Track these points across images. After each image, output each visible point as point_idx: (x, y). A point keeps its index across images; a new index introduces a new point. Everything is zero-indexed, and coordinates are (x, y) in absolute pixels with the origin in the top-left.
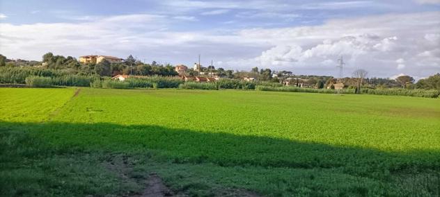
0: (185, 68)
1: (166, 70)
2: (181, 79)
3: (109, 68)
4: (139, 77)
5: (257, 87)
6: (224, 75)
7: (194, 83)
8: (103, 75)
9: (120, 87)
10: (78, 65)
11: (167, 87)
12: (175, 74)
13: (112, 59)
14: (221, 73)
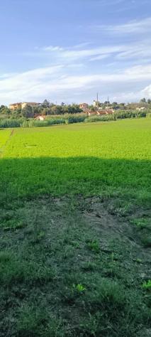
0: (86, 105)
1: (73, 109)
2: (86, 115)
3: (31, 111)
4: (54, 116)
5: (148, 115)
6: (118, 107)
7: (95, 117)
8: (27, 117)
9: (41, 125)
10: (9, 112)
11: (76, 122)
12: (80, 111)
13: (32, 104)
14: (116, 106)
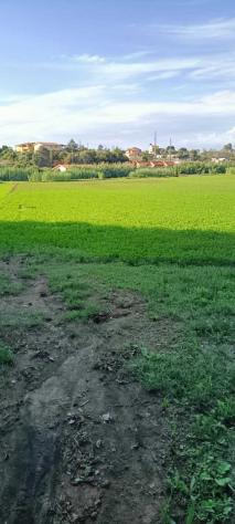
0: (137, 152)
1: (114, 156)
2: (132, 166)
3: (48, 157)
4: (82, 166)
5: (228, 170)
6: (187, 157)
7: (147, 170)
8: (41, 166)
9: (61, 179)
10: (14, 156)
11: (115, 176)
12: (124, 160)
13: (51, 146)
14: (183, 154)
